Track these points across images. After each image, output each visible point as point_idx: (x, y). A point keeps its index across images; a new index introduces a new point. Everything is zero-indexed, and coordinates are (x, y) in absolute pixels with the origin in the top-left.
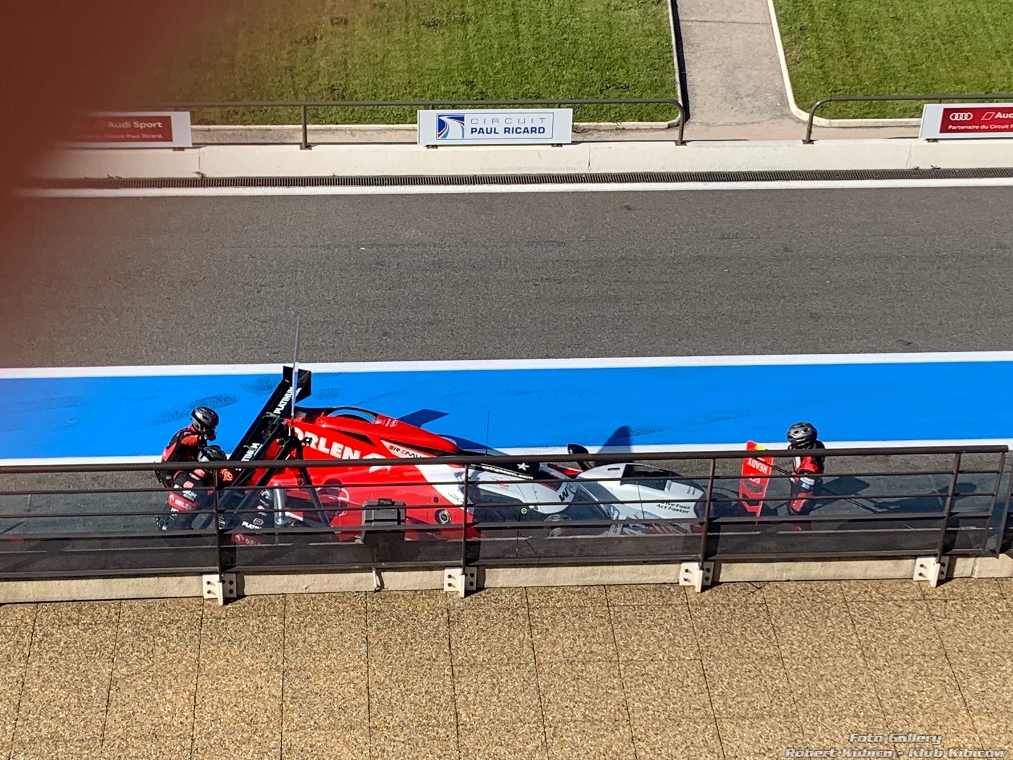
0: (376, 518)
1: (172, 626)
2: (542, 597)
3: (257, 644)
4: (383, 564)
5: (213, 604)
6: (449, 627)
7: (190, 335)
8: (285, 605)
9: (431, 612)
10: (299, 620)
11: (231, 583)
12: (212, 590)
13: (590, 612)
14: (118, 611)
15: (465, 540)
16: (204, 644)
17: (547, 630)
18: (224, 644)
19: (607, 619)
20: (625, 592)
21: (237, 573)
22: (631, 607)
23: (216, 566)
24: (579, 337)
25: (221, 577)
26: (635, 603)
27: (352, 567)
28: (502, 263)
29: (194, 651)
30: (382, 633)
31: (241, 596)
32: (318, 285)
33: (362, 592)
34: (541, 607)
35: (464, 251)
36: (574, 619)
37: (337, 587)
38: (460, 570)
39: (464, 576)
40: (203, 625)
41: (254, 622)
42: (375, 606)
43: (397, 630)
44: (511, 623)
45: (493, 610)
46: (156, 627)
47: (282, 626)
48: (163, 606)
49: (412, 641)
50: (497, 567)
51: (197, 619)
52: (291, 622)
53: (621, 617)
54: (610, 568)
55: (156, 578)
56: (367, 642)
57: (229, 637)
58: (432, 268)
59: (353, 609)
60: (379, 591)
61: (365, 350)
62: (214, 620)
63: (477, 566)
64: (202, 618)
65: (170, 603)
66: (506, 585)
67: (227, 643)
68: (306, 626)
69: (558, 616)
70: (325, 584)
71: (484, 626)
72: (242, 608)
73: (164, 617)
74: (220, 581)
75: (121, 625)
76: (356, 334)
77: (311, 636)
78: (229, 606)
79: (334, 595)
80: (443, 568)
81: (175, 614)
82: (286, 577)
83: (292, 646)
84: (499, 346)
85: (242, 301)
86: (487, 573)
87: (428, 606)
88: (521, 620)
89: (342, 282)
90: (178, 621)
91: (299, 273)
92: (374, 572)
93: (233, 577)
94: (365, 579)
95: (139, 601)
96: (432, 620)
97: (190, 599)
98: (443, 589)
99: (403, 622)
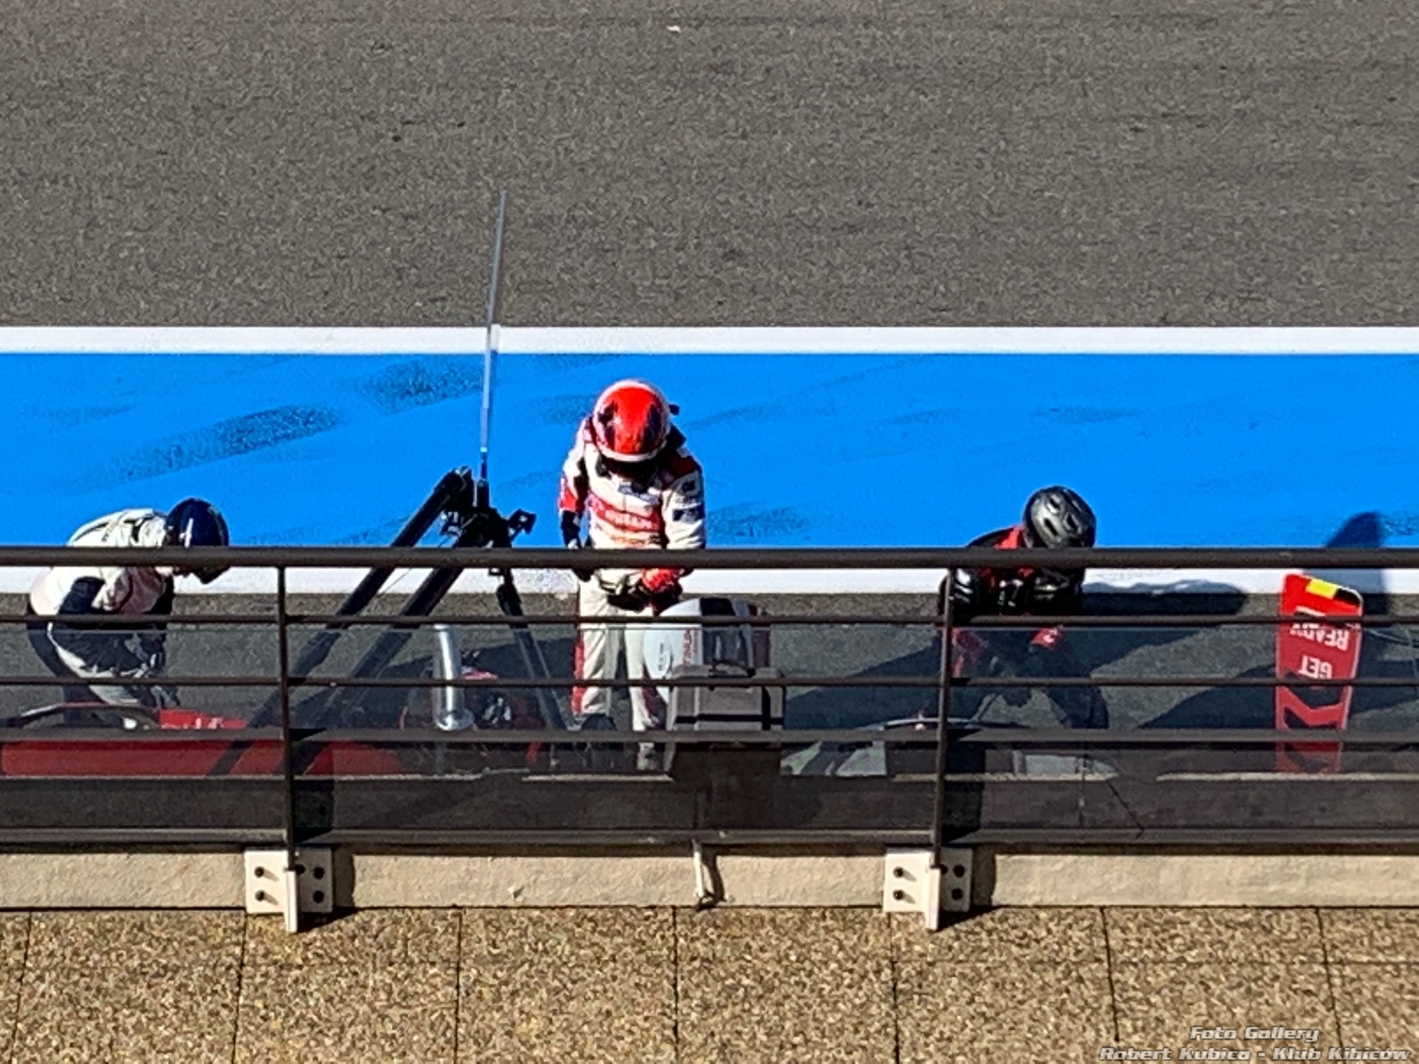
0: (706, 712)
1: (164, 983)
2: (1148, 935)
3: (385, 1036)
4: (722, 834)
5: (272, 929)
6: (895, 1007)
7: (216, 248)
8: (460, 938)
9: (849, 965)
10: (495, 976)
11: (319, 873)
12: (268, 891)
13: (1276, 978)
14: (23, 939)
15: (942, 777)
16: (247, 1031)
17: (1160, 1020)
18: (297, 1032)
19: (1323, 996)
20: (1372, 926)
21: (334, 847)
22: (1389, 968)
23: (278, 826)
24: (1250, 270)
25: (292, 858)
26: (1401, 958)
27: (641, 841)
28: (1048, 71)
29: (221, 1051)
30: (717, 1018)
31: (345, 909)
32: (553, 123)
33: (663, 907)
34: (1142, 961)
35: (944, 39)
36: (1234, 994)
37: (598, 892)
38: (926, 857)
39: (937, 872)
40: (244, 981)
41: (378, 977)
42: (698, 944)
43: (756, 1011)
44: (1063, 1002)
45: (1014, 964)
46: (122, 984)
47: (451, 989)
48: (141, 929)
49: (797, 1040)
50: (1027, 849)
51: (229, 967)
52: (476, 981)
53: (1360, 993)
54: (1334, 861)
55: (124, 856)
56: (677, 1042)
57: (311, 1015)
58: (859, 80)
59: (641, 952)
60: (710, 906)
61: (678, 297)
62: (272, 969)
63: (974, 847)
64: (242, 965)
65: (160, 923)
66: (1049, 900)
67: (306, 1030)
68: (514, 993)
69: (1189, 986)
70: (565, 882)
71: (990, 1006)
72: (347, 942)
73: (141, 958)
74: (290, 868)
75: (31, 977)
76: (653, 252)
77: (528, 1020)
78: (314, 934)
79: (591, 913)
80: (881, 848)
81: (171, 952)
82: (463, 862)
83: (477, 1043)
84: (1034, 290)
85: (354, 161)
86: (999, 865)
87: (841, 948)
88: (1089, 991)
89: (619, 116)
90: (176, 970)
91: (506, 92)
92: (697, 855)
93: (324, 858)
94: (673, 874)
95: (79, 915)
96: (850, 986)
97: (213, 914)
98: (879, 907)
99: (772, 990)
